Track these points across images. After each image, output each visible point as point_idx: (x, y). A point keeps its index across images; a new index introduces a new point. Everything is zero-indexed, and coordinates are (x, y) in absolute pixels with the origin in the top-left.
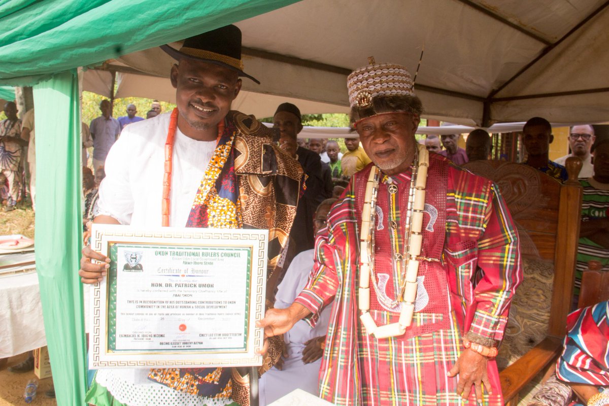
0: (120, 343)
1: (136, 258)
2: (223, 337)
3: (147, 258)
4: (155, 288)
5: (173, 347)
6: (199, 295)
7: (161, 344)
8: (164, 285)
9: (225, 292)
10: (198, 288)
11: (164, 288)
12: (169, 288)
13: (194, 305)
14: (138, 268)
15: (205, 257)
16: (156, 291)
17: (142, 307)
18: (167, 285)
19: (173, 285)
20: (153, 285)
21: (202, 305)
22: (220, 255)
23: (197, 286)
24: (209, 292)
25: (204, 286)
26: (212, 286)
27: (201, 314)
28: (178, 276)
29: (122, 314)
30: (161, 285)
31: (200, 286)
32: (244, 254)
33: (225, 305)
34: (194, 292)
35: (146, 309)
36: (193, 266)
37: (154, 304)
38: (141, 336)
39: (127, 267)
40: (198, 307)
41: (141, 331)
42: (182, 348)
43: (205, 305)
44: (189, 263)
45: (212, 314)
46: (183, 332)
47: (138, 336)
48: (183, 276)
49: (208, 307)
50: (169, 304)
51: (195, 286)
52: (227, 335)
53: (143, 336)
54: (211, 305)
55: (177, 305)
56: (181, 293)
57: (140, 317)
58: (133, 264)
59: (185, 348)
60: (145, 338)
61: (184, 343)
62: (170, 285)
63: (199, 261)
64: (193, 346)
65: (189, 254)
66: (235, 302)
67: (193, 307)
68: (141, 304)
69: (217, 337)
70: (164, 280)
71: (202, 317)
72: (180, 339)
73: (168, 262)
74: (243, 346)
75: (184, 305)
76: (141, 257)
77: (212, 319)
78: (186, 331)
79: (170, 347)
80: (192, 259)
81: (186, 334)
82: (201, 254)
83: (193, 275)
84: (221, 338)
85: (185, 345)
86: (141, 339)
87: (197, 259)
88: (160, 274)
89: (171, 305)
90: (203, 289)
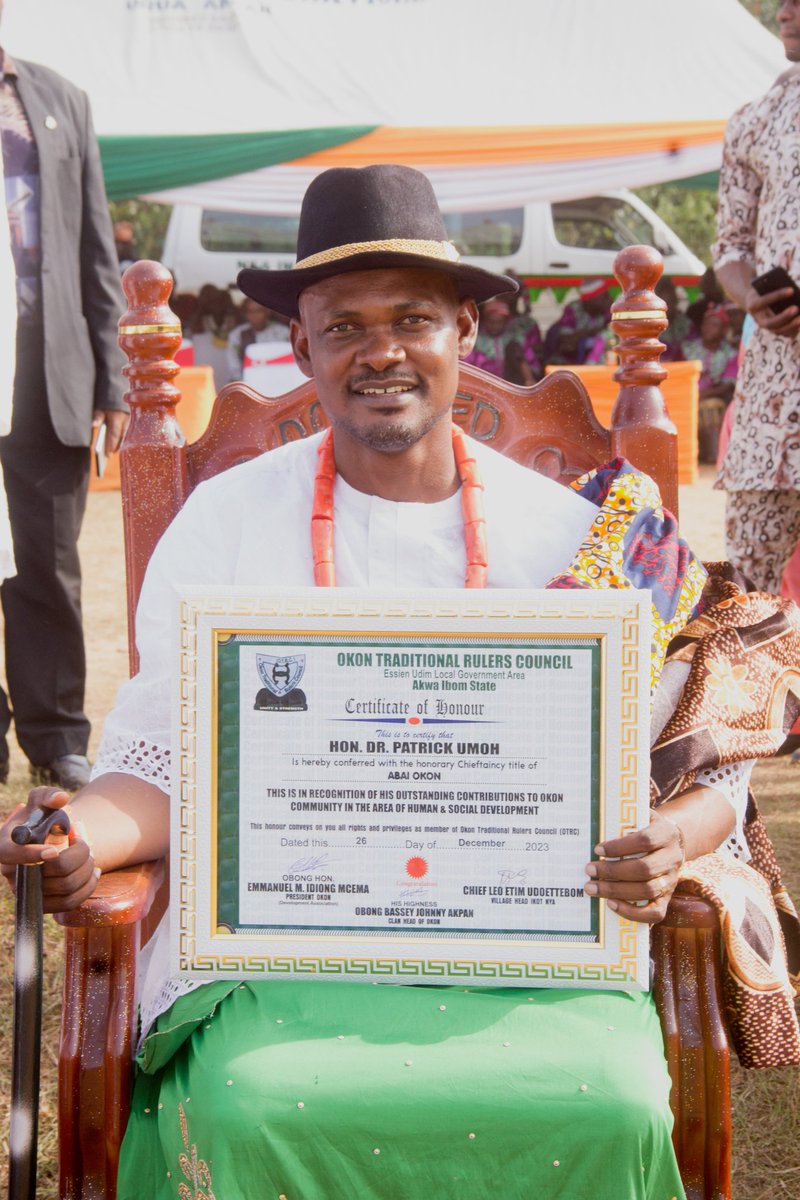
0: (250, 907)
1: (286, 674)
2: (529, 898)
3: (318, 674)
4: (340, 756)
5: (391, 921)
6: (458, 776)
7: (361, 911)
8: (363, 746)
9: (531, 767)
10: (454, 757)
11: (363, 755)
12: (377, 756)
13: (446, 803)
14: (296, 699)
15: (473, 670)
16: (342, 763)
17: (306, 806)
18: (372, 747)
19: (389, 746)
20: (334, 746)
21: (469, 803)
22: (513, 661)
23: (454, 748)
24: (487, 766)
25: (474, 748)
26: (495, 749)
27: (465, 830)
28: (402, 721)
29: (256, 826)
30: (354, 747)
31: (462, 749)
32: (582, 659)
33: (532, 804)
34: (444, 765)
35: (316, 813)
36: (441, 693)
37: (338, 800)
38: (304, 888)
39: (265, 700)
40: (456, 809)
41: (305, 874)
42: (417, 925)
43: (478, 803)
44: (429, 686)
45: (500, 831)
46: (418, 880)
47: (299, 887)
48: (414, 721)
49: (484, 810)
50: (378, 800)
51: (448, 748)
52: (544, 892)
53: (311, 888)
54: (494, 803)
55: (401, 801)
56: (411, 770)
57: (302, 835)
58: (280, 689)
59: (425, 925)
60: (315, 894)
61: (420, 912)
62: (381, 746)
63: (457, 680)
64: (447, 922)
65: (431, 661)
66: (561, 798)
67: (443, 810)
68: (303, 800)
69: (513, 897)
70: (365, 734)
71: (467, 837)
72: (409, 899)
73: (372, 683)
74: (588, 929)
75: (419, 802)
76: (301, 670)
77: (498, 844)
78: (428, 877)
79: (382, 921)
80: (435, 674)
81: (427, 884)
82: (461, 662)
83: (440, 717)
84: (524, 902)
85: (425, 918)
86: (304, 897)
87: (452, 675)
88: (351, 716)
89: (383, 801)
90: (471, 758)
